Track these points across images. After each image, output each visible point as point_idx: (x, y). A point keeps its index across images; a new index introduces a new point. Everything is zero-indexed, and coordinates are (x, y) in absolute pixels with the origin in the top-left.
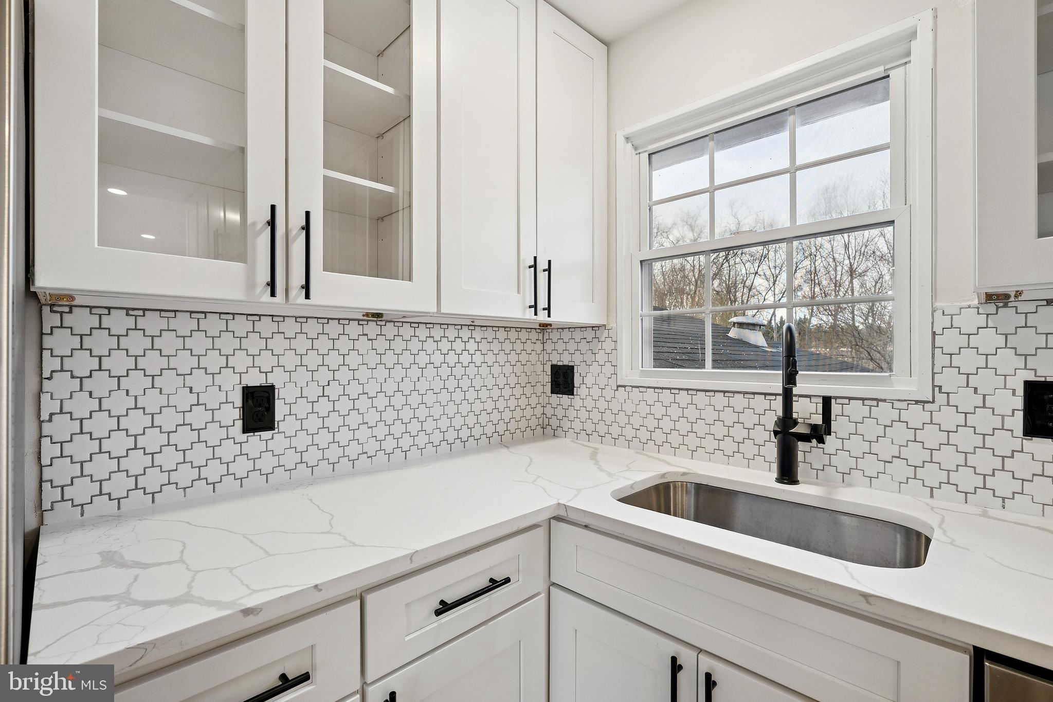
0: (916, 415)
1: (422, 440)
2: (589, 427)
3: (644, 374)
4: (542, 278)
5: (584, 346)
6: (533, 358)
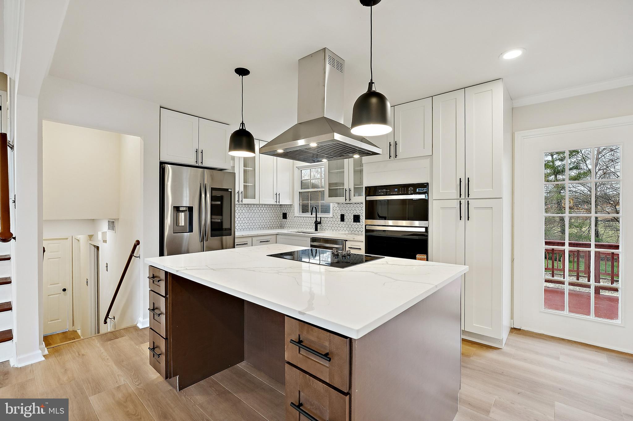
0: (331, 219)
1: (255, 227)
2: (290, 226)
3: (299, 214)
4: (278, 196)
5: (289, 209)
6: (279, 211)
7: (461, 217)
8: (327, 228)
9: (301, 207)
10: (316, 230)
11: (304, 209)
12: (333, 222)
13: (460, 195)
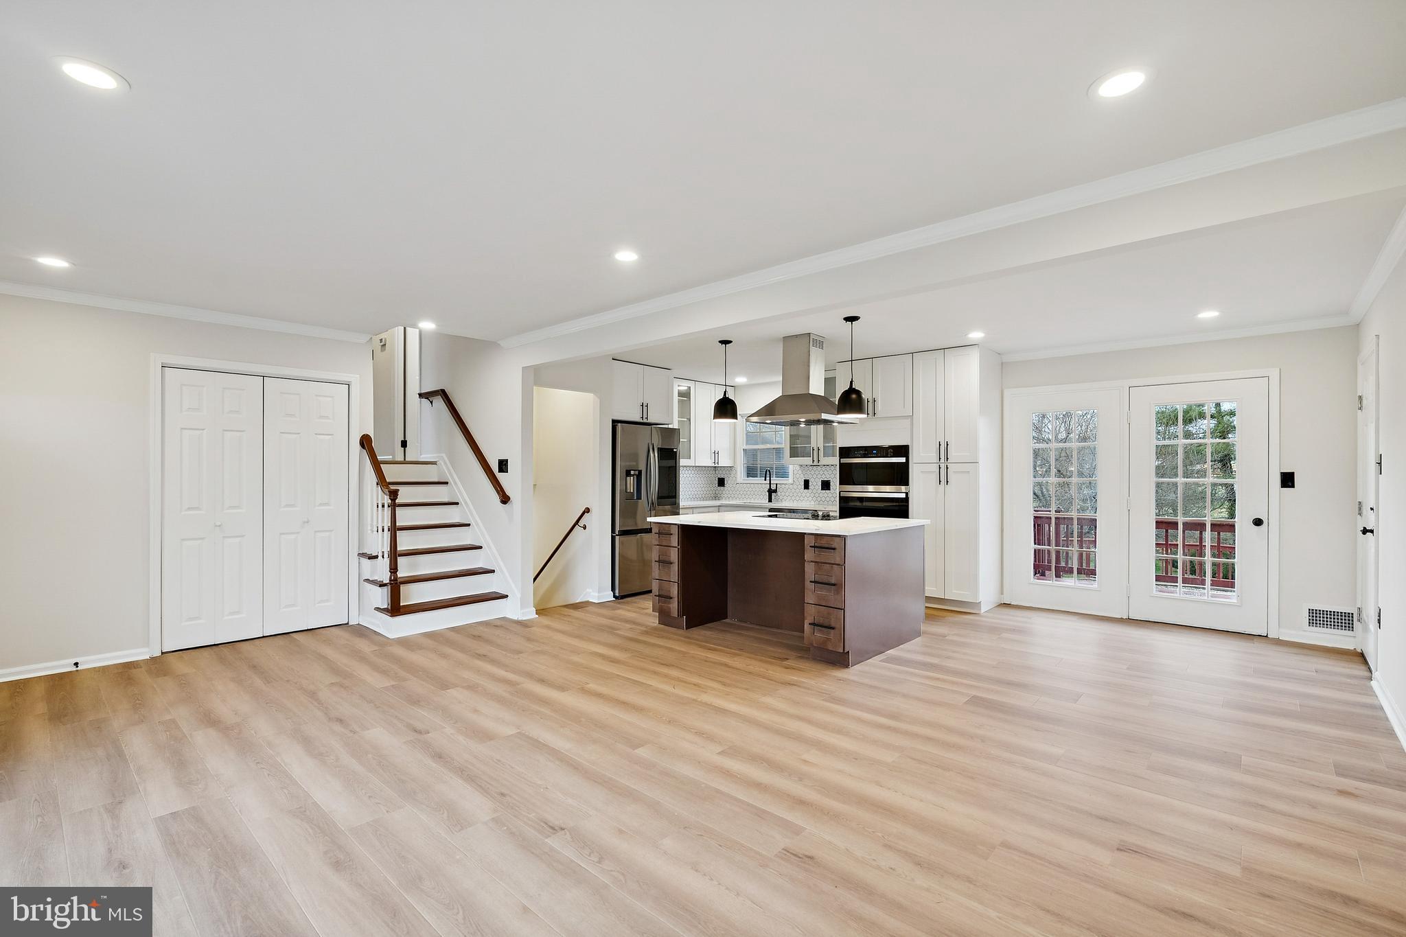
0: (791, 486)
2: (729, 495)
4: (717, 455)
5: (727, 472)
6: (713, 476)
7: (940, 481)
8: (785, 498)
9: (746, 469)
10: (770, 500)
11: (751, 472)
12: (793, 490)
13: (940, 459)
